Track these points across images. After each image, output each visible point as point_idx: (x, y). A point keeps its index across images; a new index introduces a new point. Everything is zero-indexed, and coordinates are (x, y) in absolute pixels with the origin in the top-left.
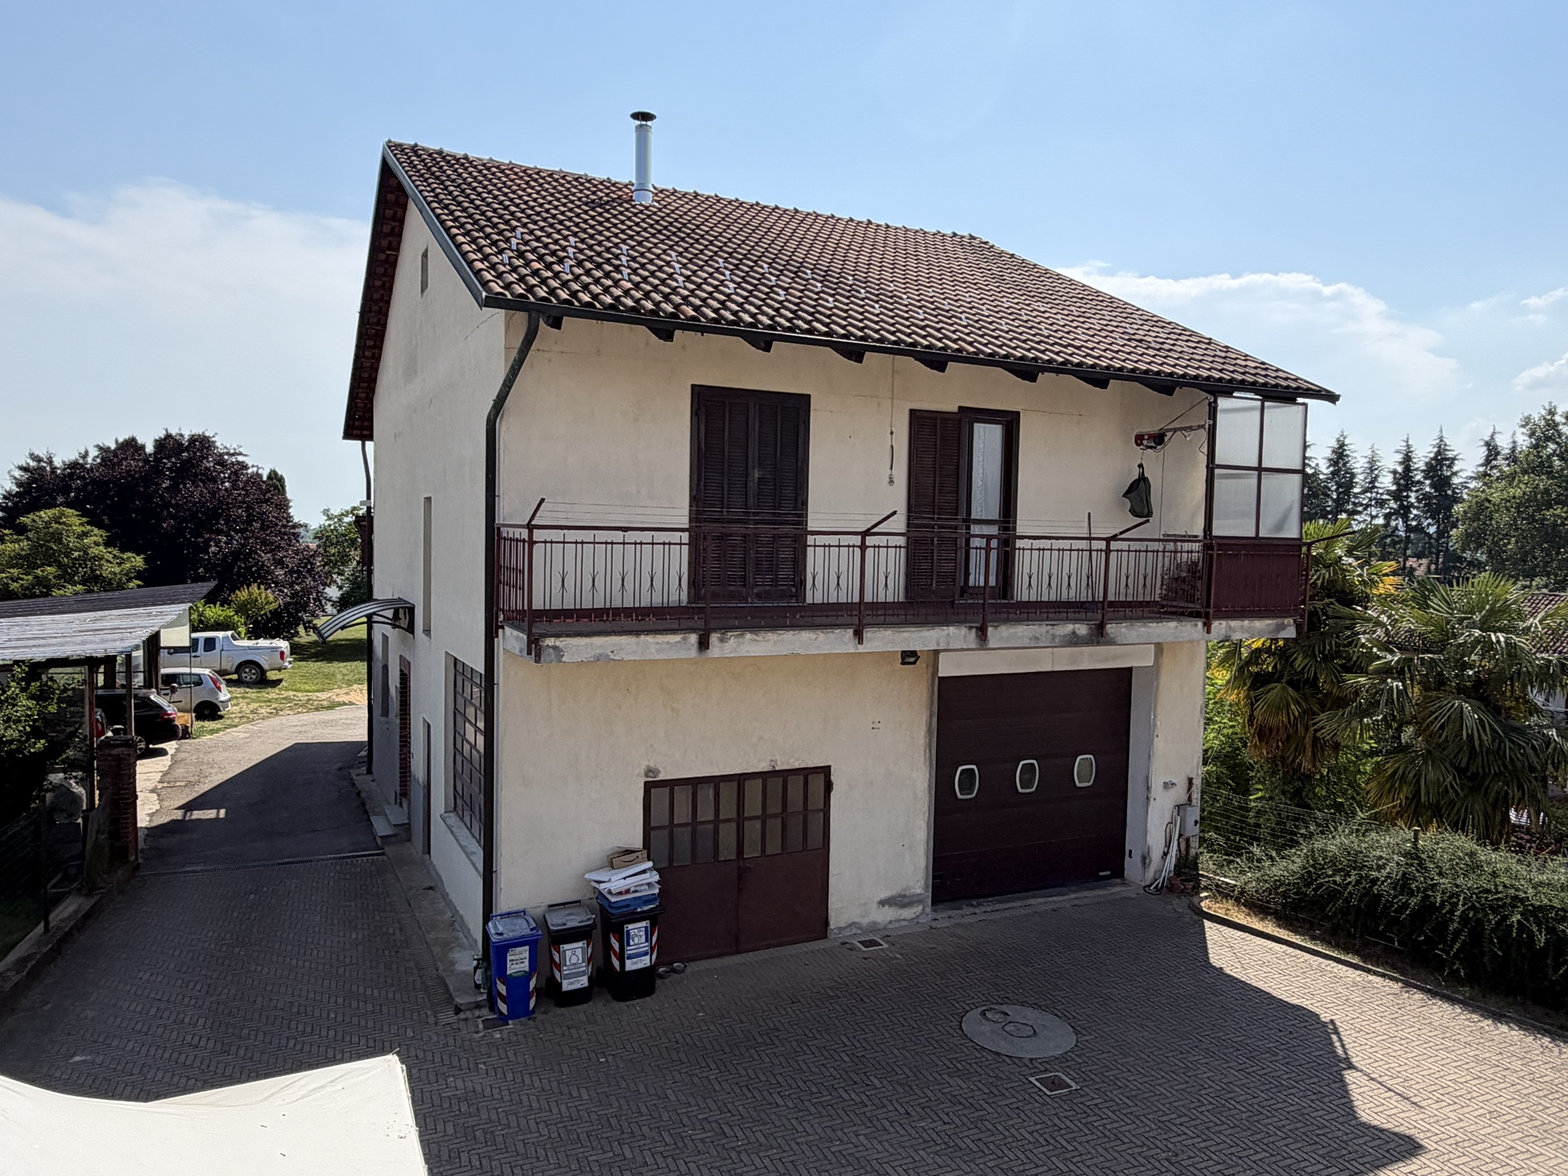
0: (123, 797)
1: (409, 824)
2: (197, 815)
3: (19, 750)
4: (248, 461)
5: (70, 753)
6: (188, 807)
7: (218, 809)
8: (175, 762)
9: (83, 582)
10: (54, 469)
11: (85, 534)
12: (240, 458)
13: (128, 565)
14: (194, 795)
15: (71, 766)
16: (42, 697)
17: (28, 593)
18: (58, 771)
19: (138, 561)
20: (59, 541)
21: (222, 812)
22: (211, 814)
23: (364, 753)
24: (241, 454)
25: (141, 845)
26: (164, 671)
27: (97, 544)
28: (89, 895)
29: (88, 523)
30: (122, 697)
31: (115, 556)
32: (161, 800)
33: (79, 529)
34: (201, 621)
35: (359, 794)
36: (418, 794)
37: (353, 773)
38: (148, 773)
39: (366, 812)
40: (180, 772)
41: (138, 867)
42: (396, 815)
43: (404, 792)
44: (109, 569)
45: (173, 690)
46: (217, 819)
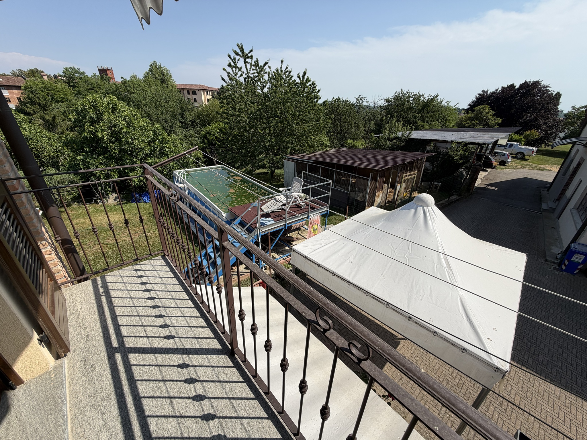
0: (474, 178)
1: (555, 208)
2: (489, 187)
3: (456, 162)
4: (550, 89)
5: (467, 165)
6: (488, 185)
7: (496, 187)
8: (489, 174)
9: (483, 126)
10: (487, 94)
11: (489, 112)
12: (548, 88)
13: (497, 122)
14: (491, 183)
15: (466, 168)
16: (465, 151)
17: (469, 127)
18: (462, 168)
19: (500, 120)
20: (481, 114)
21: (496, 189)
22: (493, 188)
23: (549, 185)
24: (549, 87)
25: (474, 190)
26: (495, 151)
27: (491, 115)
28: (459, 196)
29: (491, 109)
30: (482, 155)
31: (494, 119)
32: (482, 181)
33: (488, 111)
34: (511, 139)
35: (541, 196)
36: (563, 201)
37: (542, 190)
38: (482, 174)
39: (541, 201)
40: (489, 176)
41: (471, 194)
42: (552, 205)
43: (559, 199)
44: (491, 122)
45: (496, 156)
46: (494, 190)
